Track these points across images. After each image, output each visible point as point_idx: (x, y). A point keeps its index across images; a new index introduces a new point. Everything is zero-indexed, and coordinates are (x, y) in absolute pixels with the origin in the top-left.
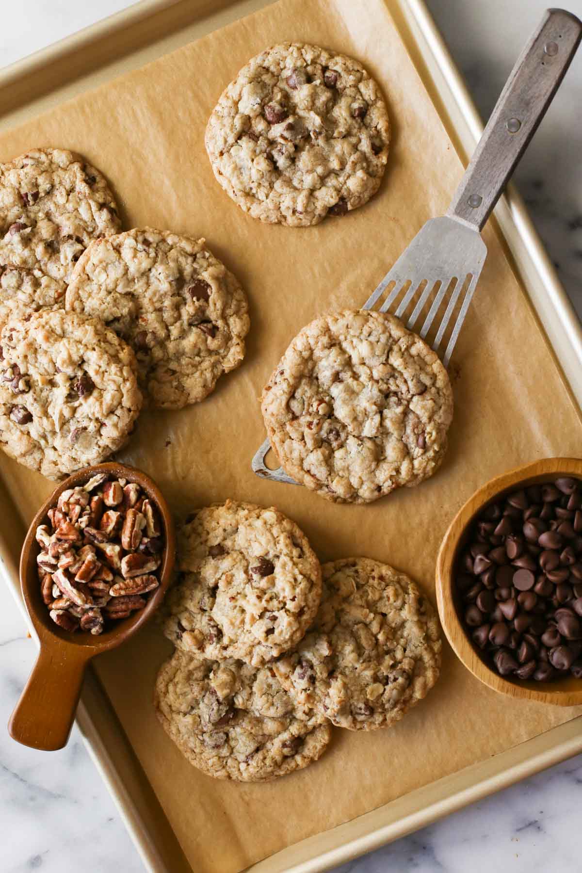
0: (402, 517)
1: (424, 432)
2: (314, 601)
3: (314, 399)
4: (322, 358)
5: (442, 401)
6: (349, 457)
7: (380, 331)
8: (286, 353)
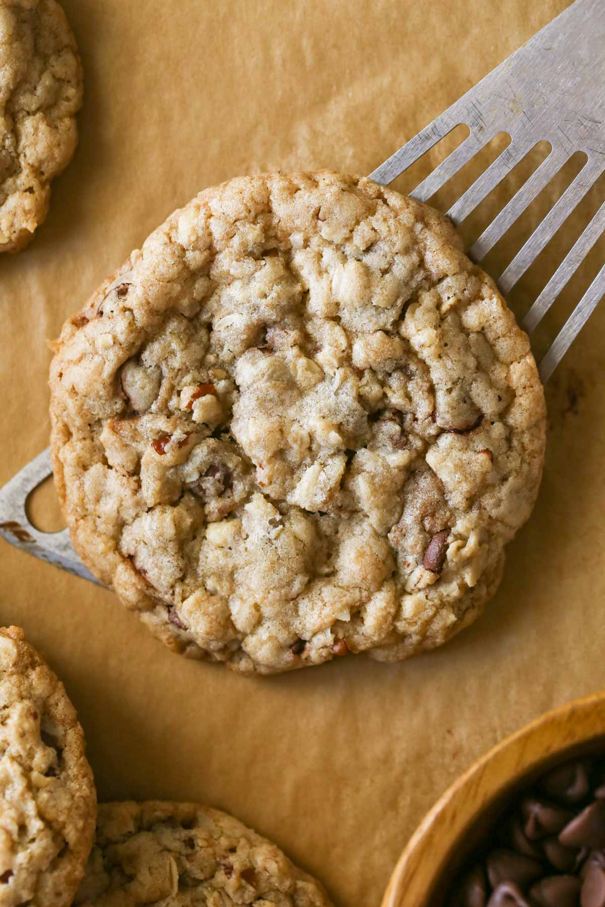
0: (341, 734)
1: (446, 530)
2: (58, 894)
3: (188, 378)
4: (235, 279)
5: (513, 463)
6: (241, 547)
7: (399, 246)
8: (145, 245)
